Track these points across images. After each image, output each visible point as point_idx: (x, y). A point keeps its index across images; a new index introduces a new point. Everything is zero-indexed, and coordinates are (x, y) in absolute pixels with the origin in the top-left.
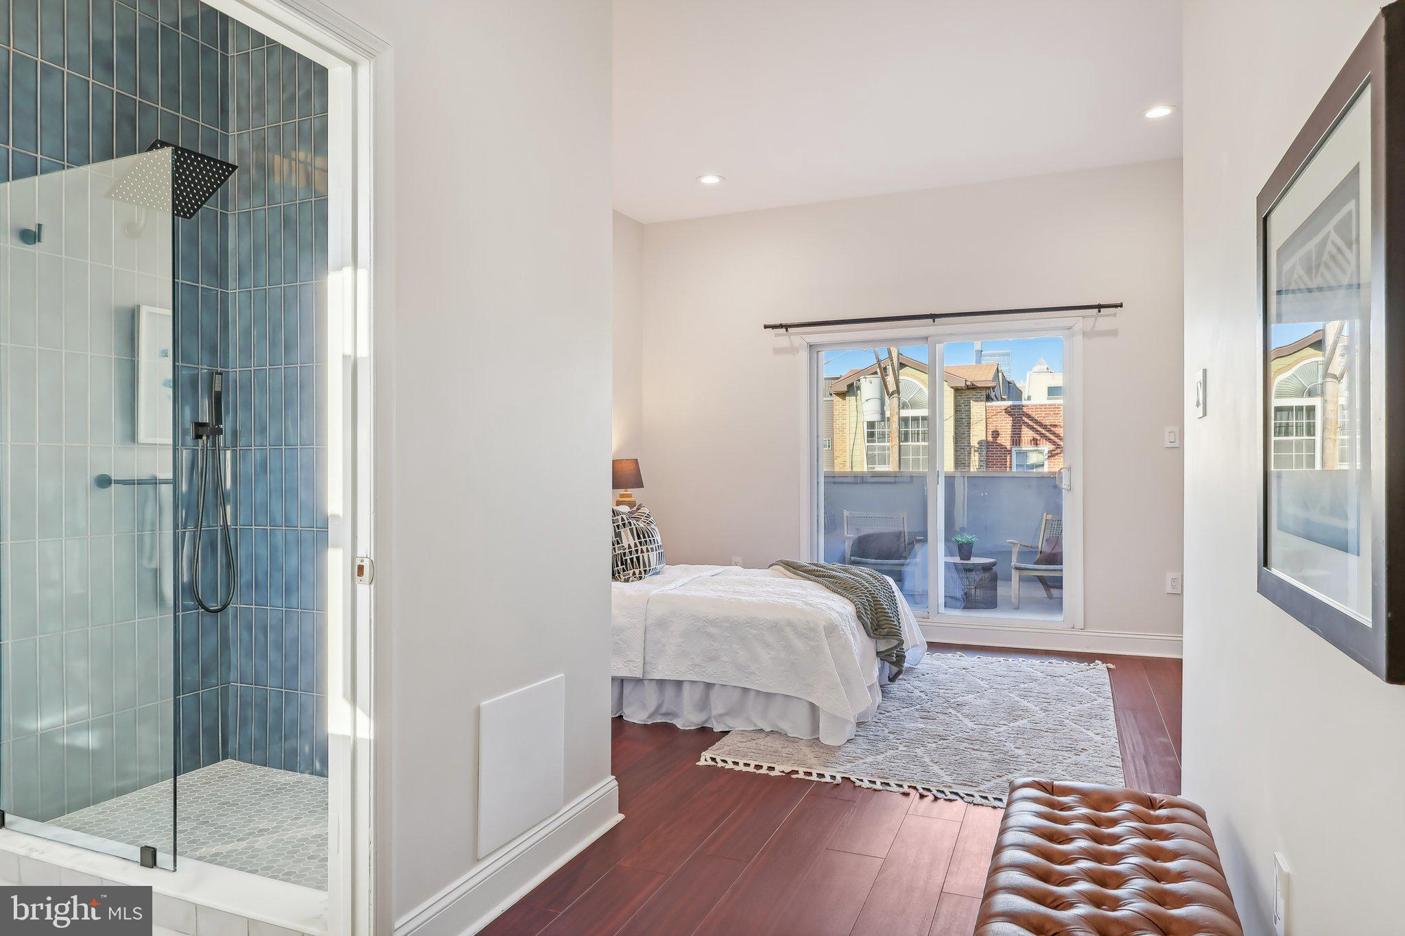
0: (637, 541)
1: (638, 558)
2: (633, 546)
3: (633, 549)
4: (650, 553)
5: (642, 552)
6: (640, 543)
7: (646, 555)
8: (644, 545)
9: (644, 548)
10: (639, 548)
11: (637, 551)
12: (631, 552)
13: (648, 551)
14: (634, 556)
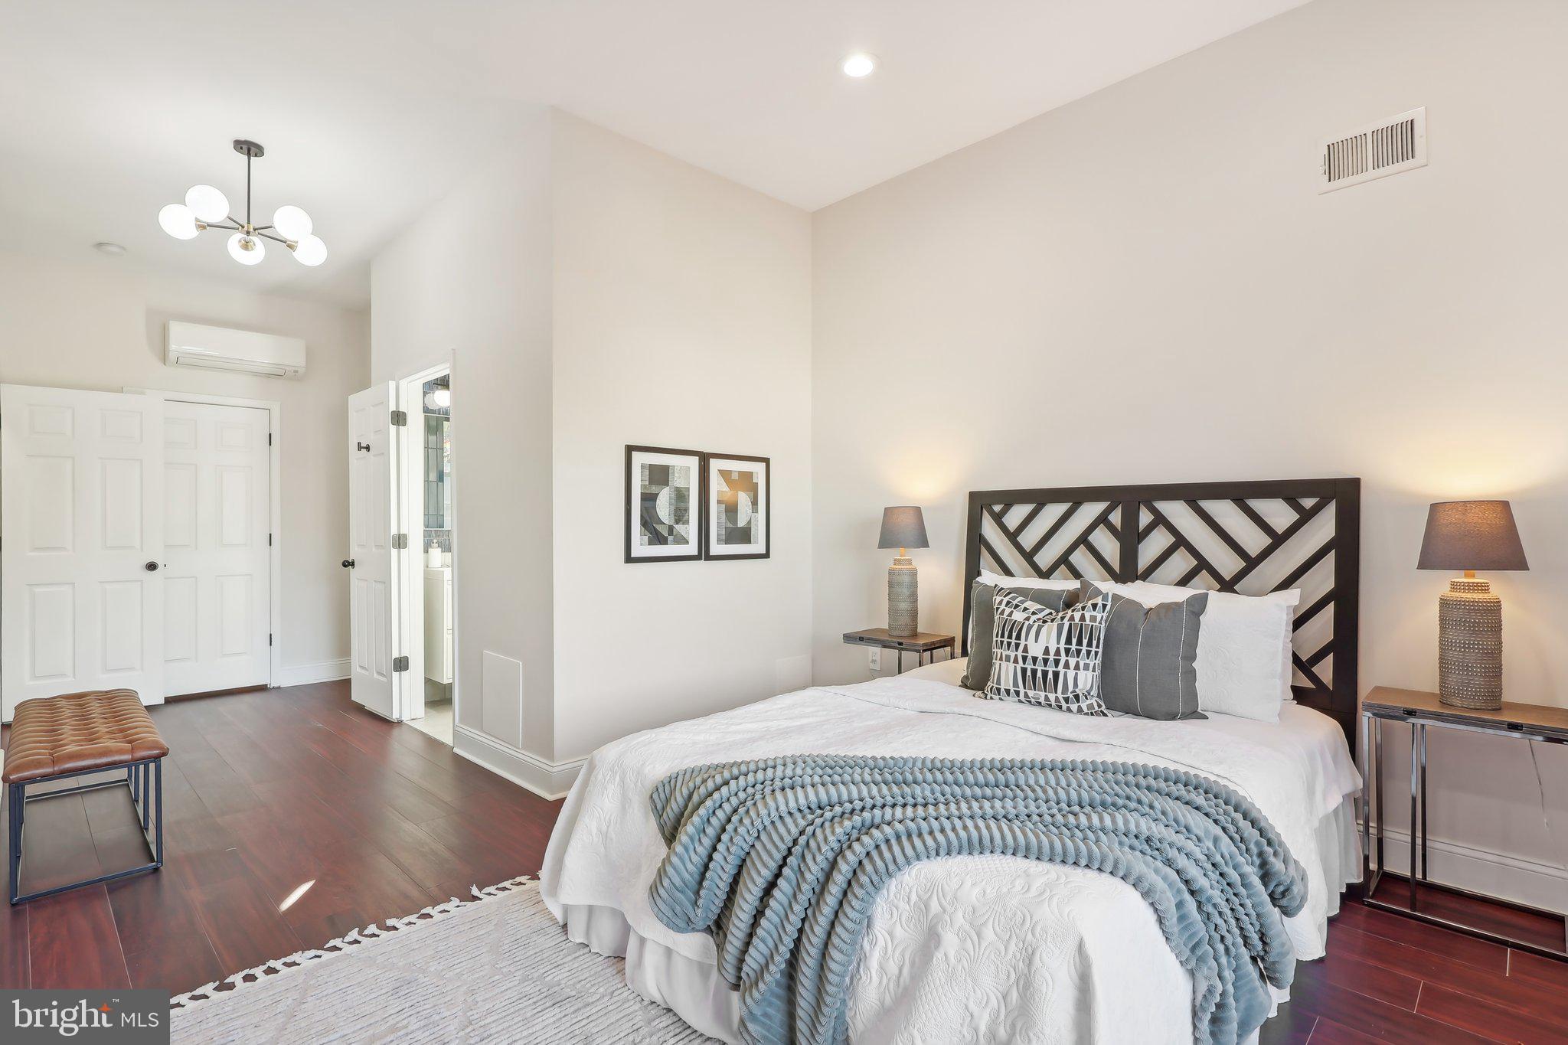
0: (1062, 646)
1: (1056, 675)
2: (1052, 651)
3: (1052, 657)
4: (1082, 674)
5: (1067, 666)
6: (1067, 651)
7: (1071, 674)
8: (1072, 656)
9: (1072, 661)
10: (1063, 658)
11: (1057, 662)
12: (1046, 661)
13: (1077, 667)
14: (1051, 669)
